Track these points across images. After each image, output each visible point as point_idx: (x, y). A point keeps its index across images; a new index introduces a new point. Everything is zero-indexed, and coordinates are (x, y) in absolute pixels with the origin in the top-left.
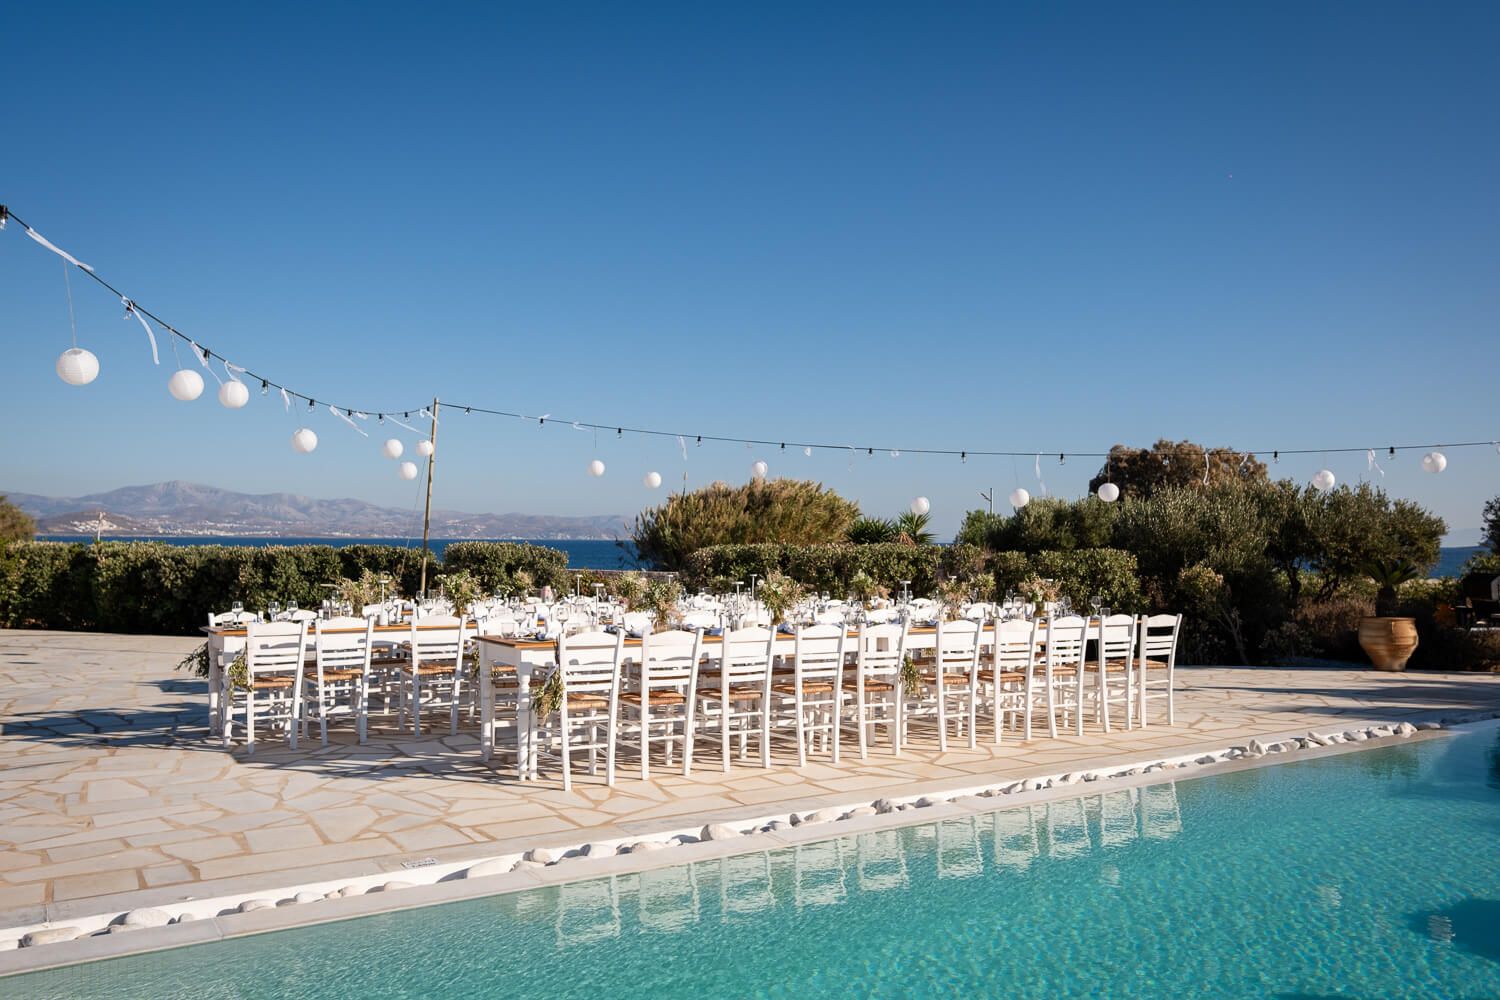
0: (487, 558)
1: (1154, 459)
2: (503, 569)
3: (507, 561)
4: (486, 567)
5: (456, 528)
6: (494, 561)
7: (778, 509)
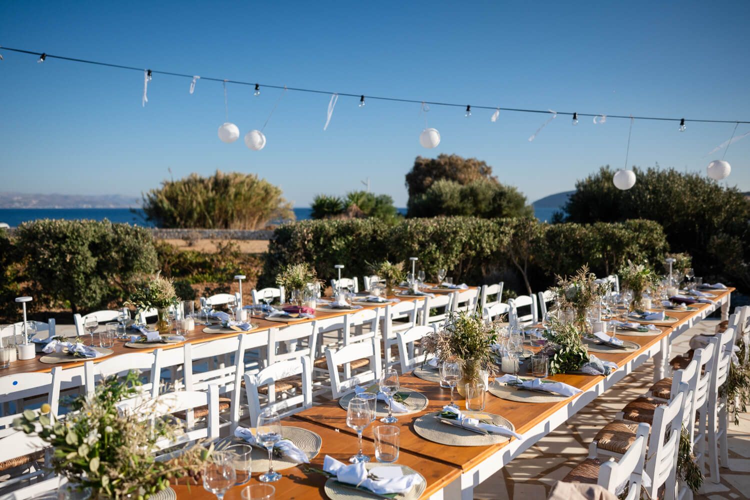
0: (68, 237)
1: (439, 164)
2: (86, 248)
3: (90, 239)
4: (68, 246)
5: (19, 202)
6: (76, 239)
7: (232, 190)
